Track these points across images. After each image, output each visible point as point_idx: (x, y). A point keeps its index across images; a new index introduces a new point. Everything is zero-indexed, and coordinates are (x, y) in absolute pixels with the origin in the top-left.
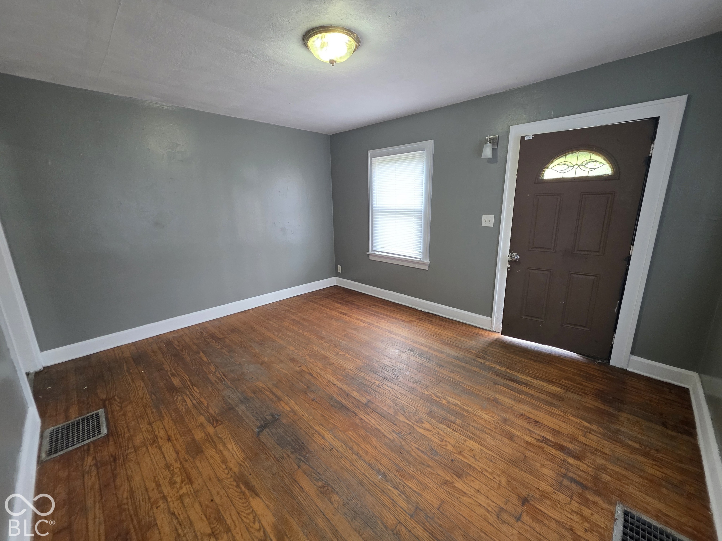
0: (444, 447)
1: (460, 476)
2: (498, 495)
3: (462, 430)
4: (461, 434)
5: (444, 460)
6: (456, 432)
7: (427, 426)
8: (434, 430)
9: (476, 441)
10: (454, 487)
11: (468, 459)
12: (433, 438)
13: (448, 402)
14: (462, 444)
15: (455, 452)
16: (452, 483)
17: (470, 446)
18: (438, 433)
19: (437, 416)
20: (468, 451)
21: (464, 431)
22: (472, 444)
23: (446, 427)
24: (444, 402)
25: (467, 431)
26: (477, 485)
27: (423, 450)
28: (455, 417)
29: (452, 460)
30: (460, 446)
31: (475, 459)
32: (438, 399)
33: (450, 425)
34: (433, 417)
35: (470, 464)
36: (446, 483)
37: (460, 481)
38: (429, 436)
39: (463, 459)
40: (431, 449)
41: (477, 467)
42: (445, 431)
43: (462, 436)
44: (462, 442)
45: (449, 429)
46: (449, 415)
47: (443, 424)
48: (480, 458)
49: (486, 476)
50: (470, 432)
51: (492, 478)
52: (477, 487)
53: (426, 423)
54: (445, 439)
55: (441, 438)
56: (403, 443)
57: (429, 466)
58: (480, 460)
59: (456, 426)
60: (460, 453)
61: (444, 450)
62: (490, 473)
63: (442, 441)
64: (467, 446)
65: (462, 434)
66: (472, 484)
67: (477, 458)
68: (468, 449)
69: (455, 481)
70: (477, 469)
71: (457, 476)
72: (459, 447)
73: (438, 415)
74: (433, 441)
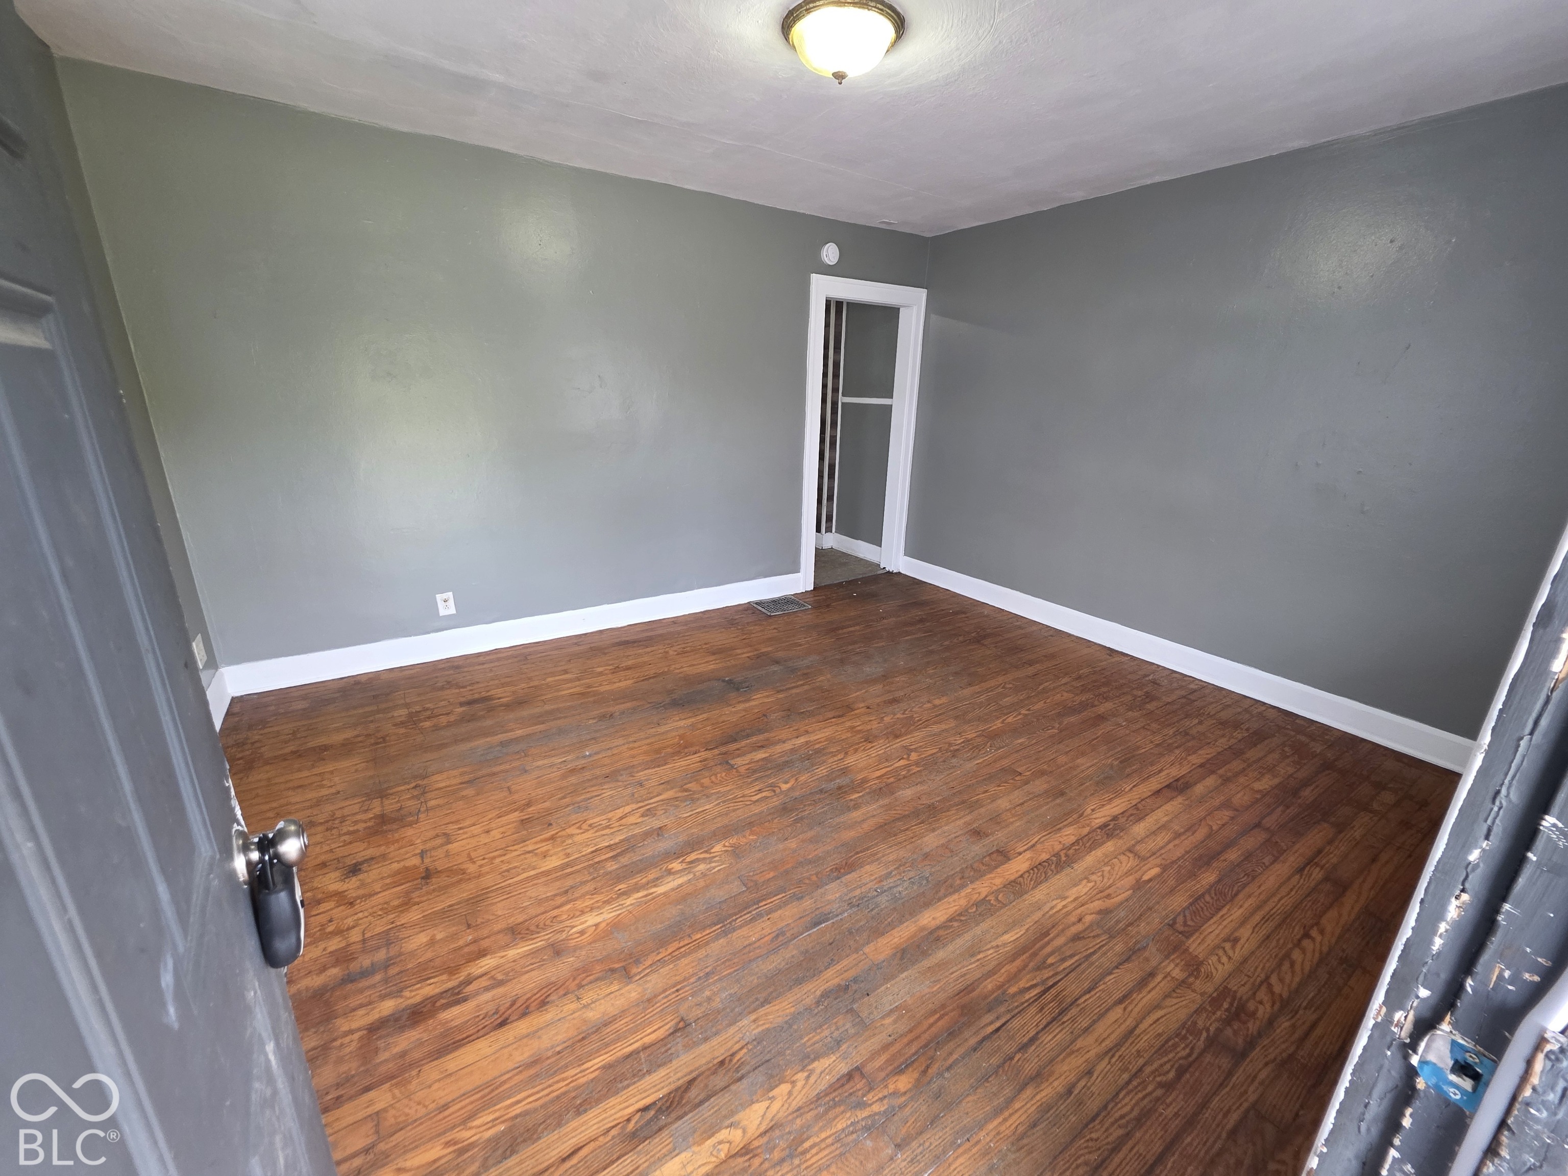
0: (578, 825)
1: (522, 822)
2: (463, 849)
3: (591, 862)
4: (583, 856)
5: (558, 816)
6: (593, 852)
7: (632, 819)
8: (617, 824)
9: (555, 869)
10: (516, 810)
11: (536, 843)
12: (604, 817)
13: (670, 872)
14: (565, 849)
15: (560, 834)
16: (522, 811)
17: (554, 857)
18: (608, 827)
19: (644, 840)
20: (549, 850)
21: (586, 864)
22: (553, 862)
23: (612, 842)
24: (676, 865)
25: (584, 868)
26: (496, 834)
27: (592, 800)
28: (626, 866)
29: (550, 824)
30: (565, 844)
31: (529, 852)
32: (688, 859)
33: (612, 850)
34: (647, 835)
35: (527, 842)
36: (529, 804)
37: (518, 819)
38: (610, 815)
39: (541, 837)
40: (587, 808)
41: (515, 847)
42: (606, 837)
43: (580, 855)
44: (568, 851)
45: (607, 844)
46: (635, 859)
47: (621, 841)
48: (526, 859)
49: (496, 850)
50: (578, 871)
51: (486, 856)
52: (492, 833)
53: (640, 820)
54: (592, 831)
55: (596, 827)
56: (620, 784)
57: (564, 798)
58: (523, 857)
59: (604, 857)
60: (552, 838)
61: (574, 822)
62: (494, 858)
63: (590, 825)
64: (555, 854)
65: (583, 859)
66: (501, 830)
67: (527, 856)
68: (551, 852)
69: (522, 814)
70: (513, 845)
71: (526, 819)
72: (563, 842)
73: (646, 843)
74: (598, 815)
